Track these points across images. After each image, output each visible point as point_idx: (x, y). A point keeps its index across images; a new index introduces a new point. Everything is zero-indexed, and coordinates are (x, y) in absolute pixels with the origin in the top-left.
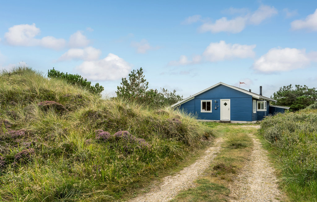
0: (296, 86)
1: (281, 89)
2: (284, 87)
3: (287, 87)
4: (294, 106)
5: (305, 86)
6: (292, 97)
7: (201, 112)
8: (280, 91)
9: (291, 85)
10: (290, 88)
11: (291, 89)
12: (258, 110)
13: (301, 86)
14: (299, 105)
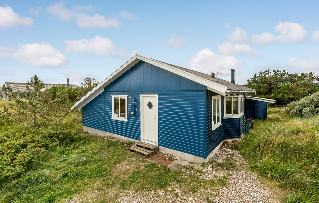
0: (274, 71)
1: (256, 75)
2: (261, 73)
3: (264, 72)
4: (275, 96)
5: (284, 71)
6: (271, 84)
7: (113, 118)
8: (254, 78)
9: (268, 70)
10: (267, 74)
11: (269, 75)
12: (226, 116)
13: (281, 72)
14: (283, 95)
